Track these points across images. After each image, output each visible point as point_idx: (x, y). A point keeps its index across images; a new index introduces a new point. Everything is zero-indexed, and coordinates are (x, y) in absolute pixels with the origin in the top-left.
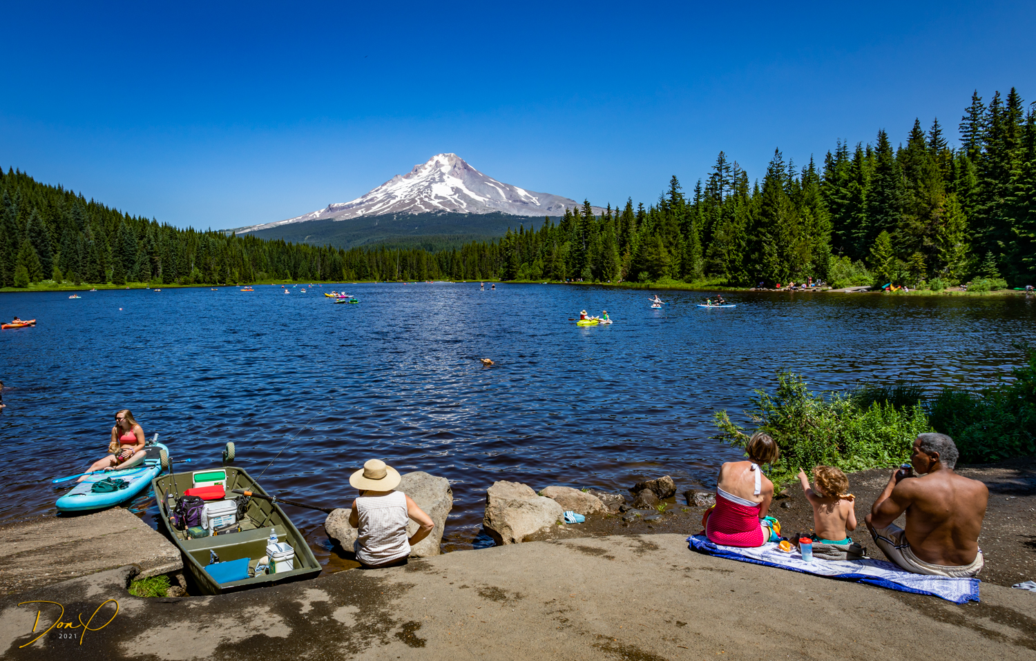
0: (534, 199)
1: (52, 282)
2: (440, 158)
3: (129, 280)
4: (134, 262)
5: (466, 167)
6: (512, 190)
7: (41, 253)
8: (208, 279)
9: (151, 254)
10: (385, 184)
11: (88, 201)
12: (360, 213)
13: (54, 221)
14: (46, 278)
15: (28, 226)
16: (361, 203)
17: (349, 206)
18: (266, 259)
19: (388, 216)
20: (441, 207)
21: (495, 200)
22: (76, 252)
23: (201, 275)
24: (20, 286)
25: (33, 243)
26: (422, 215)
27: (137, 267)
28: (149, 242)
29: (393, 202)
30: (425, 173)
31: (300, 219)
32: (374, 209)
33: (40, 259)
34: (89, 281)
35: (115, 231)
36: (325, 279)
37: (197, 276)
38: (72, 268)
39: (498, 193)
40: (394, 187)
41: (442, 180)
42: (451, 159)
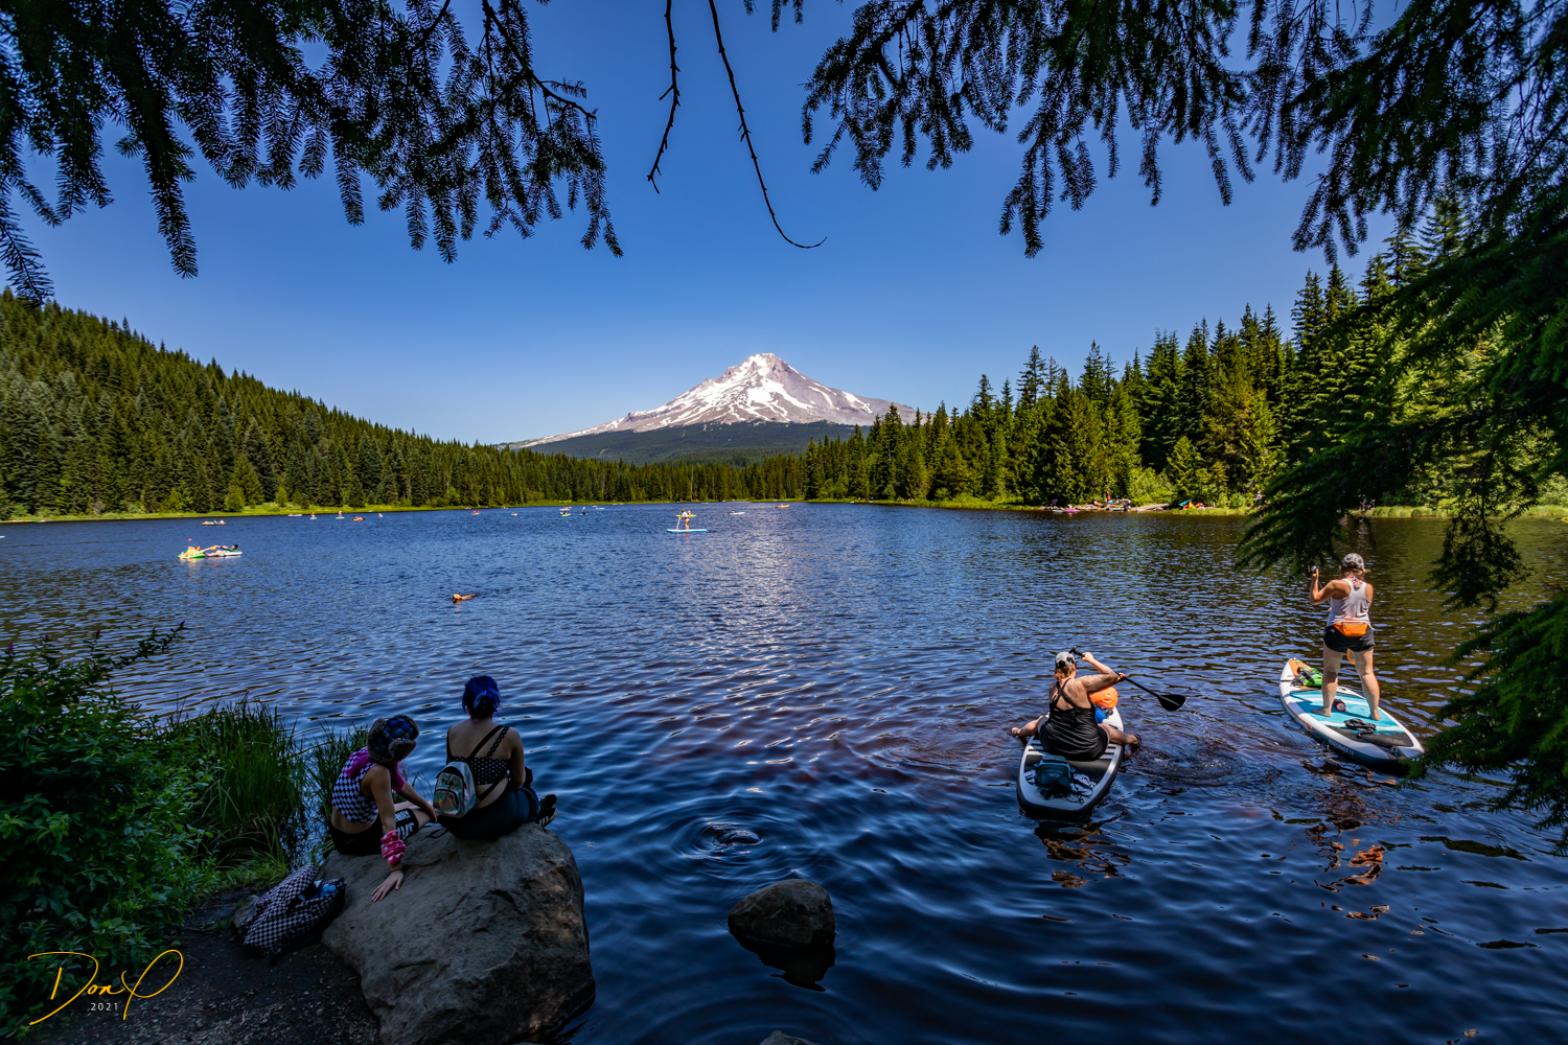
0: (866, 406)
1: (273, 505)
2: (758, 359)
3: (371, 503)
4: (379, 480)
5: (787, 369)
6: (840, 395)
7: (262, 471)
8: (466, 500)
9: (398, 471)
10: (694, 389)
11: (330, 409)
12: (664, 423)
13: (281, 434)
14: (268, 500)
15: (246, 439)
16: (666, 412)
17: (652, 415)
18: (544, 477)
19: (697, 426)
20: (758, 415)
21: (820, 408)
22: (304, 469)
23: (458, 496)
24: (232, 511)
25: (251, 459)
26: (737, 425)
27: (381, 487)
28: (395, 457)
29: (702, 410)
30: (740, 376)
31: (595, 430)
32: (681, 418)
33: (259, 479)
34: (321, 503)
35: (356, 444)
36: (609, 499)
37: (453, 497)
38: (301, 489)
39: (824, 399)
40: (704, 393)
41: (759, 385)
42: (769, 360)
